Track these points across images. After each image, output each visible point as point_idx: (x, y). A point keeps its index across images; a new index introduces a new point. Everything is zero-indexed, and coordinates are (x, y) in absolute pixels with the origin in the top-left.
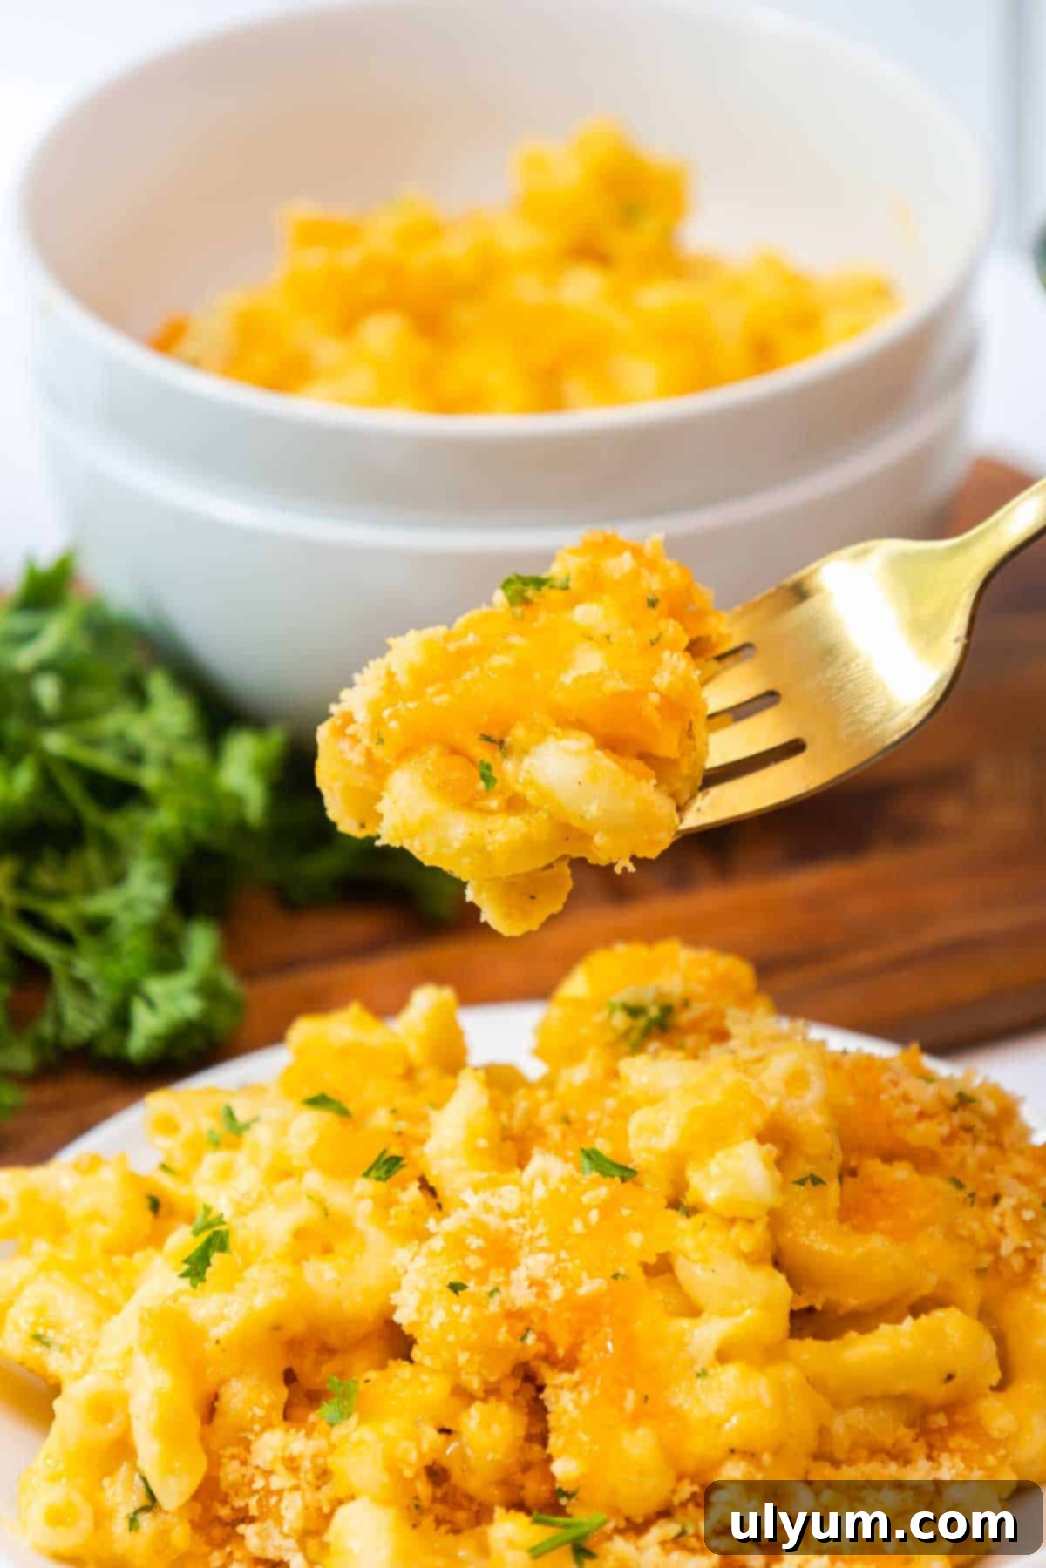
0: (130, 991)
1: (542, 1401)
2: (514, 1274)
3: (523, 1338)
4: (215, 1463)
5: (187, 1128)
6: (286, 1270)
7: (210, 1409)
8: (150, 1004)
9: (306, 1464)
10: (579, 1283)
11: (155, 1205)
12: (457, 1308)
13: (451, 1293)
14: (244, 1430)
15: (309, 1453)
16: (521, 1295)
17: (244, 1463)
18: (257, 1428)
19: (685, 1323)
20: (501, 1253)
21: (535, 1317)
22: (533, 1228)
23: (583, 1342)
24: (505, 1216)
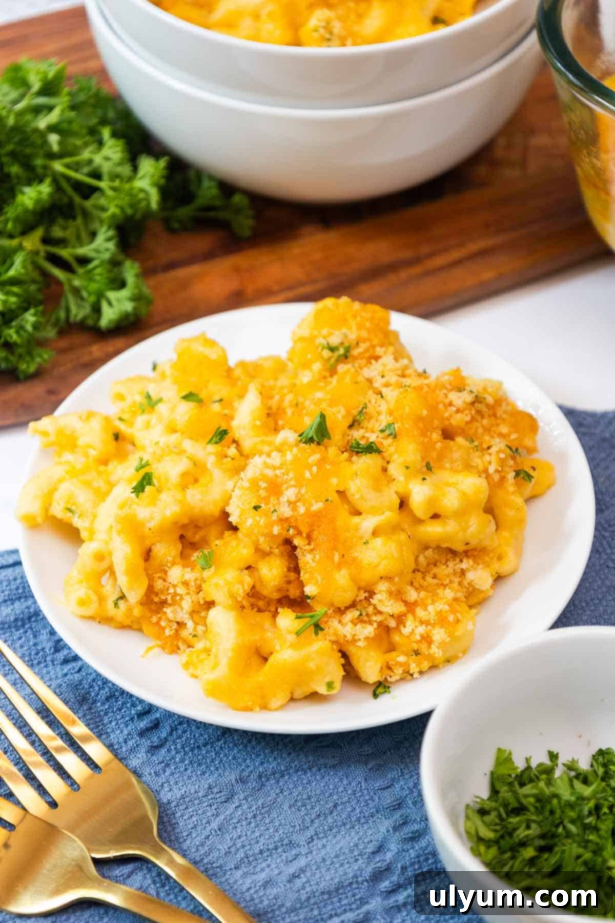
0: (100, 296)
1: (295, 555)
2: (281, 499)
3: (288, 530)
4: (151, 579)
5: (129, 399)
6: (179, 496)
7: (148, 555)
8: (110, 304)
9: (192, 584)
10: (311, 505)
11: (117, 437)
12: (258, 518)
13: (254, 510)
14: (163, 566)
15: (193, 578)
16: (286, 512)
17: (164, 580)
18: (169, 565)
19: (356, 519)
20: (275, 488)
21: (292, 520)
22: (287, 475)
23: (313, 530)
24: (274, 468)
